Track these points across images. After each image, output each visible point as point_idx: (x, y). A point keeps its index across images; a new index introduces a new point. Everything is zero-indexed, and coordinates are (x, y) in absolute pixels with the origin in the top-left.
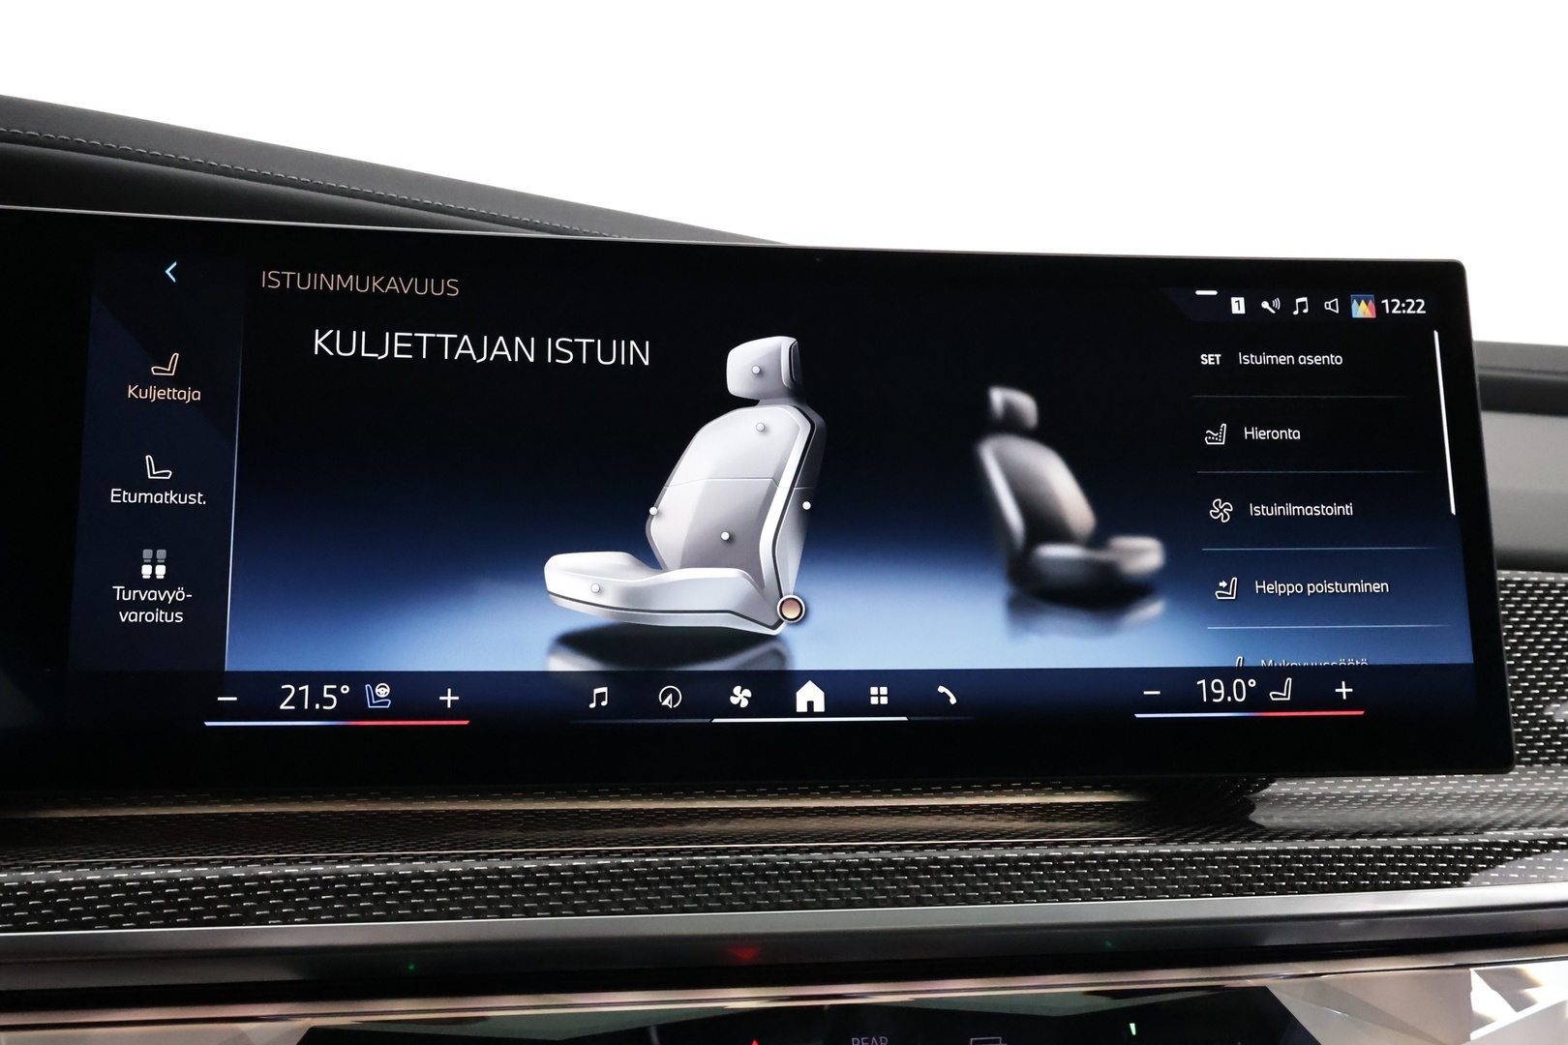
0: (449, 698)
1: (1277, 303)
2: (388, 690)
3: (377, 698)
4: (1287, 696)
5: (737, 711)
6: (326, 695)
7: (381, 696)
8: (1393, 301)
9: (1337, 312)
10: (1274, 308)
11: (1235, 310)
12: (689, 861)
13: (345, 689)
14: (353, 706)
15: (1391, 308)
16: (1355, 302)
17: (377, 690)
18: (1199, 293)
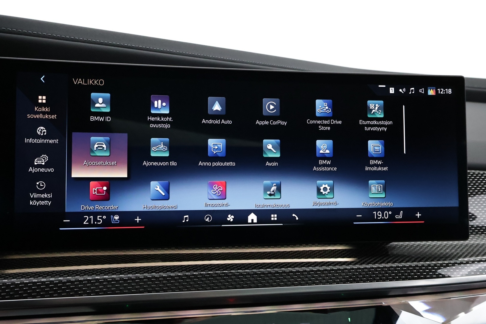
0: (138, 220)
1: (404, 90)
2: (118, 217)
3: (115, 220)
4: (401, 217)
5: (229, 223)
6: (98, 219)
7: (116, 219)
8: (441, 89)
9: (423, 93)
10: (403, 91)
11: (391, 92)
12: (215, 273)
13: (104, 217)
14: (107, 222)
15: (440, 92)
16: (429, 90)
17: (115, 217)
18: (379, 86)
